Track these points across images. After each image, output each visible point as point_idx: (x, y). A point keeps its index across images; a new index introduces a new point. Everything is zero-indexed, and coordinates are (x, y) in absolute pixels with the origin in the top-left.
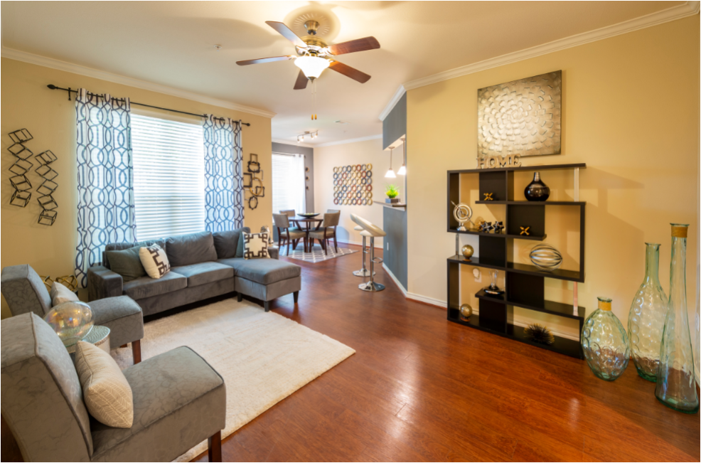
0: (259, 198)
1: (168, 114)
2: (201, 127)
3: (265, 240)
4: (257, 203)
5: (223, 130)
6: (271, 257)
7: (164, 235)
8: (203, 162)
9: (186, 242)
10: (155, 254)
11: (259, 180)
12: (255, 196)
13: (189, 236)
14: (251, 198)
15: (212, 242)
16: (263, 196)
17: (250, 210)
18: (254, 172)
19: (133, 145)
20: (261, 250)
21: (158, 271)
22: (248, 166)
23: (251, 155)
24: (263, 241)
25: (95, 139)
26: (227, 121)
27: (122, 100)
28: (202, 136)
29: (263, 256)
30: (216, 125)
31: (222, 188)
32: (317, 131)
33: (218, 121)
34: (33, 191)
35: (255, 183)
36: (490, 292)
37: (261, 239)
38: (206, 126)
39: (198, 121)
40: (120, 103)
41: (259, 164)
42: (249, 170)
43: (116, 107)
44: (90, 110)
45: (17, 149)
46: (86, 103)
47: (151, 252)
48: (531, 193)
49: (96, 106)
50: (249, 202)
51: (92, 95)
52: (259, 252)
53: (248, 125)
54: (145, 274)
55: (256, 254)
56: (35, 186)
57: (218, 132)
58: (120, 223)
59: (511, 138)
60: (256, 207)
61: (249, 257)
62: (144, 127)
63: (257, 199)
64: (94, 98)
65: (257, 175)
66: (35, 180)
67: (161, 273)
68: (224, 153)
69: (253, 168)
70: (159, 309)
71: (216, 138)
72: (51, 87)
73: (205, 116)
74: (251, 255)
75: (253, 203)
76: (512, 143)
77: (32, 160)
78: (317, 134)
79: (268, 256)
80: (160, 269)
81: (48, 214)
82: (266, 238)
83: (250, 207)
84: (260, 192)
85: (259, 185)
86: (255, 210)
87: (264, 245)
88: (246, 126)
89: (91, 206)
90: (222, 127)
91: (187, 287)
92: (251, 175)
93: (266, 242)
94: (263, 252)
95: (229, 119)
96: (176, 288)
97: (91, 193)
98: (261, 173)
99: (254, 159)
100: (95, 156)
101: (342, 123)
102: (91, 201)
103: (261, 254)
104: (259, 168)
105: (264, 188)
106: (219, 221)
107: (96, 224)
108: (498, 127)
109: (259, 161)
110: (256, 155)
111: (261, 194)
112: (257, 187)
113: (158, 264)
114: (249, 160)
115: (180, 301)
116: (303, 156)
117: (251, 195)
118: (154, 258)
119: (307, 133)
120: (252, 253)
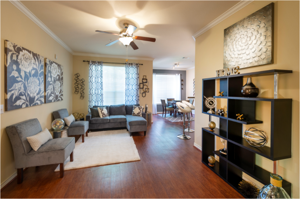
0: (146, 93)
1: (114, 65)
2: (125, 67)
3: (140, 109)
4: (146, 95)
5: (132, 68)
6: (142, 116)
7: (109, 104)
8: (125, 80)
9: (115, 107)
10: (102, 110)
11: (147, 86)
12: (145, 92)
13: (117, 105)
14: (143, 93)
15: (125, 108)
16: (148, 92)
17: (143, 97)
18: (145, 83)
19: (103, 76)
20: (138, 113)
21: (102, 116)
22: (142, 81)
23: (144, 76)
24: (139, 110)
25: (94, 75)
26: (133, 64)
27: (101, 62)
28: (125, 71)
29: (139, 116)
30: (130, 66)
31: (131, 89)
32: (179, 63)
33: (130, 65)
34: (79, 90)
35: (145, 87)
36: (223, 153)
37: (139, 109)
38: (126, 67)
39: (124, 65)
40: (100, 63)
41: (147, 80)
42: (143, 82)
43: (99, 64)
44: (93, 66)
45: (76, 78)
46: (91, 64)
47: (101, 109)
48: (243, 92)
49: (94, 65)
50: (142, 94)
51: (93, 62)
52: (137, 114)
53: (142, 64)
54: (99, 116)
55: (136, 114)
56: (80, 88)
57: (131, 69)
58: (99, 100)
59: (241, 56)
60: (145, 96)
61: (133, 115)
62: (107, 70)
63: (145, 93)
64: (94, 63)
65: (146, 84)
66: (80, 87)
67: (103, 116)
68: (132, 76)
69: (144, 81)
70: (100, 128)
71: (130, 71)
72: (84, 61)
73: (126, 64)
74: (134, 114)
75: (144, 95)
76: (241, 59)
77: (79, 81)
78: (179, 65)
79: (141, 116)
80: (102, 115)
81: (82, 96)
82: (141, 108)
83: (143, 96)
84: (147, 90)
85: (147, 88)
86: (145, 97)
87: (140, 111)
88: (141, 65)
89: (92, 94)
90: (132, 67)
91: (109, 122)
92: (143, 84)
93: (141, 110)
94: (139, 114)
95: (134, 63)
96: (105, 122)
97: (92, 90)
98: (147, 83)
99: (145, 78)
100: (94, 80)
101: (186, 58)
102: (92, 93)
103: (138, 114)
104: (147, 81)
105: (149, 89)
106: (130, 101)
107: (93, 100)
108: (234, 50)
109: (147, 78)
110: (146, 76)
111: (148, 91)
112: (146, 88)
113: (102, 113)
114: (143, 78)
115: (107, 126)
116: (180, 74)
117: (143, 92)
118: (101, 111)
119: (176, 64)
120: (135, 113)
